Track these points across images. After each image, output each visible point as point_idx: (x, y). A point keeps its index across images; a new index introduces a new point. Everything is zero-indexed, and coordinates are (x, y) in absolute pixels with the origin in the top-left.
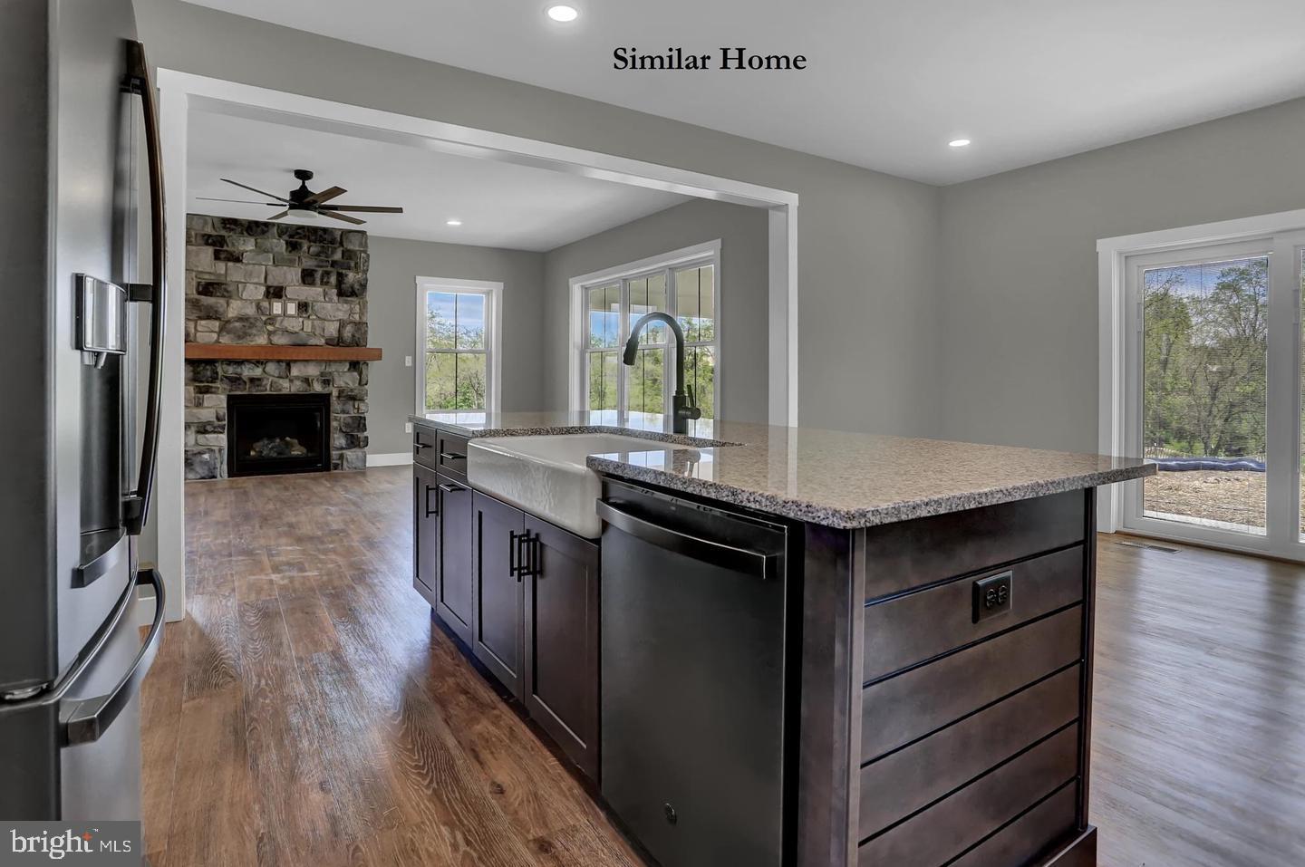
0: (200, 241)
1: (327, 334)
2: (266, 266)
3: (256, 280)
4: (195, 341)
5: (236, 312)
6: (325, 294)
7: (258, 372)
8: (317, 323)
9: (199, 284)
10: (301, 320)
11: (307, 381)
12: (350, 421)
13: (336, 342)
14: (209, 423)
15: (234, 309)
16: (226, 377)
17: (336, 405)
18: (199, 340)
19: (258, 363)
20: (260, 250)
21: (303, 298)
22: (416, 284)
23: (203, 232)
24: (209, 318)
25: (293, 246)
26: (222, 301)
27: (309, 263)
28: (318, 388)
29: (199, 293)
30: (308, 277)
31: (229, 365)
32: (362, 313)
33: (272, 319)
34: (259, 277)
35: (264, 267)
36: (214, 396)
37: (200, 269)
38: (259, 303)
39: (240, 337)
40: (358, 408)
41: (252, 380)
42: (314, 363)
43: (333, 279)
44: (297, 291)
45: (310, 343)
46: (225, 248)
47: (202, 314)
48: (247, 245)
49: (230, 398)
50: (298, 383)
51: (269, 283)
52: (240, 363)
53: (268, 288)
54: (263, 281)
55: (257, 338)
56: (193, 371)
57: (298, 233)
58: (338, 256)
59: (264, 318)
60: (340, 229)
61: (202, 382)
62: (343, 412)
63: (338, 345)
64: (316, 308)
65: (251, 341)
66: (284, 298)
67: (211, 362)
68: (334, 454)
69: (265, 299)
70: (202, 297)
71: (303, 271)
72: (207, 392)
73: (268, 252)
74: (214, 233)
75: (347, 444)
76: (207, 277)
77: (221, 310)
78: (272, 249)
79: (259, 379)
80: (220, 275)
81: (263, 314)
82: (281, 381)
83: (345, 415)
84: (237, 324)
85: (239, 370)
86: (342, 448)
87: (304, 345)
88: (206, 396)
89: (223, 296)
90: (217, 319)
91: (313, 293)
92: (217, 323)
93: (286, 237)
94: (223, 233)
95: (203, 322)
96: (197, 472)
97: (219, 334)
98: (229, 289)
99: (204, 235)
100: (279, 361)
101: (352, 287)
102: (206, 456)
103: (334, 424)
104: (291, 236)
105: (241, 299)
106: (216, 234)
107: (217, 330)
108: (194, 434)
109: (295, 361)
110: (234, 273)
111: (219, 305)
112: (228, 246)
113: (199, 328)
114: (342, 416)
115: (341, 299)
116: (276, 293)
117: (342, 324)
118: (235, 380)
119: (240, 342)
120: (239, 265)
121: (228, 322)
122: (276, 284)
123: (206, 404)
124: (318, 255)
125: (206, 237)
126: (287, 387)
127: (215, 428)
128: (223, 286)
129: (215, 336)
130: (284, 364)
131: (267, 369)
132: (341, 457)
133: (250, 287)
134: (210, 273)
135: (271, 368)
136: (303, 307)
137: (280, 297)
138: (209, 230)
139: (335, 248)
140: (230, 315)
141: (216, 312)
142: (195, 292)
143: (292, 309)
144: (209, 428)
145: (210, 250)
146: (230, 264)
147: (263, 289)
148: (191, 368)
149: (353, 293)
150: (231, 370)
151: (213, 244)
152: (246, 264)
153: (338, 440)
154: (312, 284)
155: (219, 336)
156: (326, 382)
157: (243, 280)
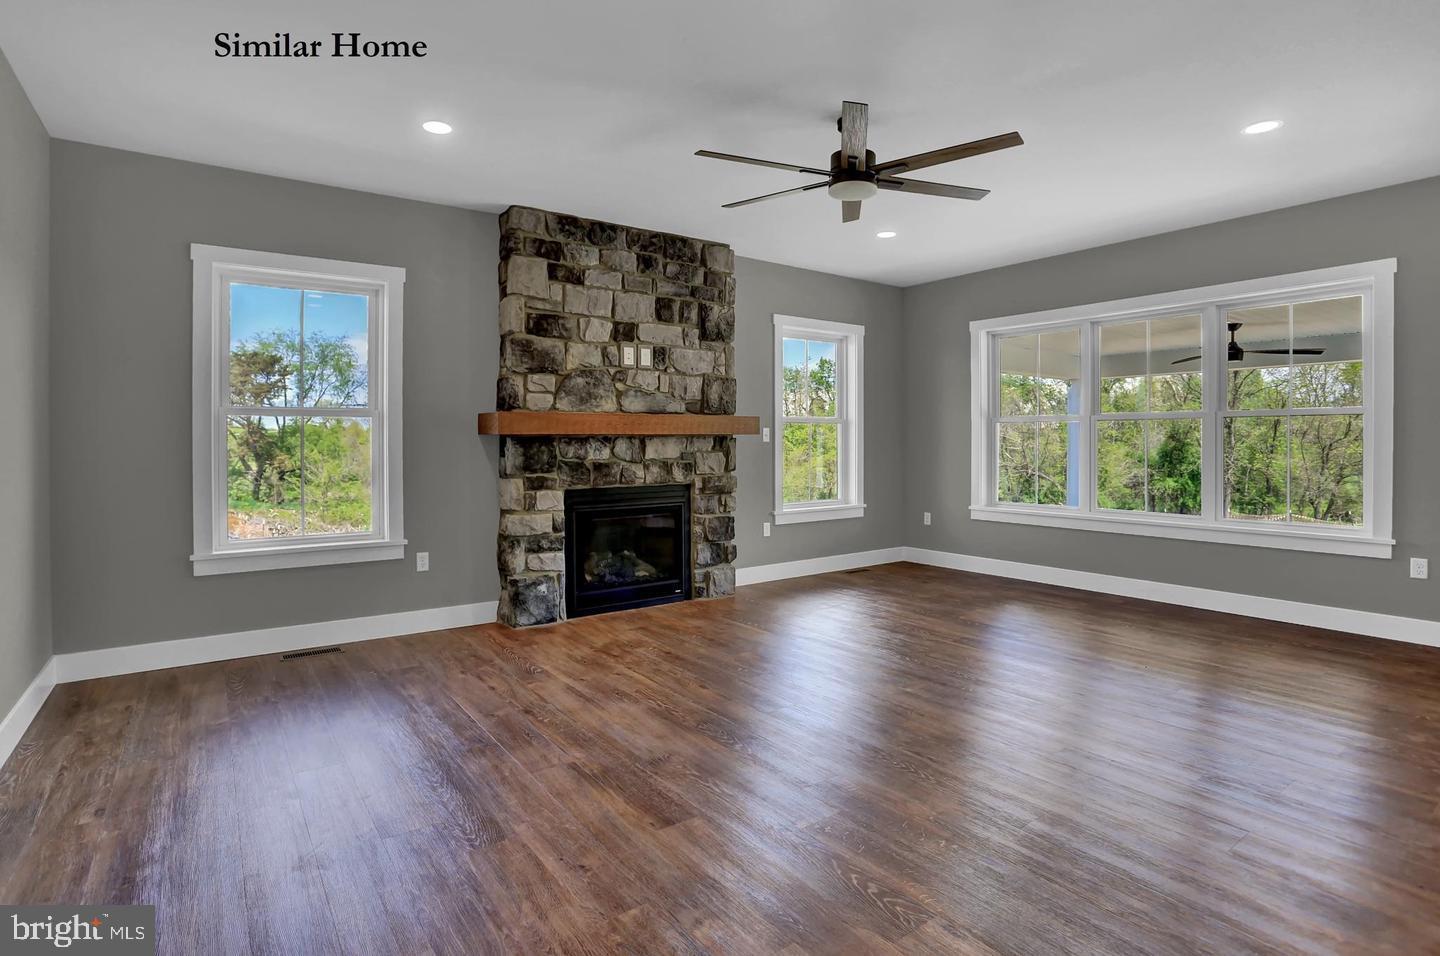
0: (530, 249)
1: (689, 396)
2: (614, 291)
3: (602, 313)
4: (525, 407)
5: (577, 362)
6: (685, 335)
7: (605, 454)
8: (676, 378)
9: (529, 316)
10: (657, 373)
11: (666, 466)
12: (716, 523)
13: (698, 406)
14: (545, 535)
15: (576, 356)
16: (566, 463)
17: (699, 501)
18: (530, 405)
19: (608, 440)
20: (607, 267)
21: (659, 342)
22: (774, 325)
23: (534, 236)
24: (542, 370)
25: (646, 263)
26: (560, 344)
27: (666, 289)
28: (679, 476)
29: (529, 331)
30: (663, 310)
31: (569, 443)
32: (728, 366)
33: (621, 374)
34: (606, 308)
35: (611, 293)
36: (549, 492)
37: (532, 294)
38: (605, 348)
39: (583, 401)
40: (725, 506)
41: (598, 467)
42: (674, 439)
43: (694, 315)
44: (653, 331)
45: (668, 410)
46: (562, 262)
47: (535, 364)
48: (588, 257)
49: (568, 495)
50: (655, 469)
51: (618, 318)
52: (583, 440)
53: (616, 324)
54: (610, 315)
55: (603, 402)
56: (524, 455)
57: (653, 244)
58: (699, 280)
59: (612, 371)
60: (701, 241)
61: (535, 471)
62: (708, 511)
63: (702, 412)
64: (674, 357)
65: (597, 406)
66: (636, 341)
67: (547, 440)
68: (698, 573)
69: (613, 342)
70: (533, 337)
71: (658, 300)
72: (541, 487)
73: (615, 270)
74: (548, 238)
75: (713, 559)
76: (540, 305)
77: (559, 358)
78: (622, 267)
79: (607, 466)
80: (555, 303)
81: (611, 364)
82: (633, 467)
83: (711, 516)
84: (580, 381)
85: (582, 452)
86: (707, 565)
87: (663, 412)
88: (540, 494)
89: (561, 337)
90: (554, 372)
91: (669, 334)
92: (552, 379)
93: (636, 249)
94: (560, 238)
95: (536, 377)
96: (531, 614)
97: (556, 395)
98: (568, 326)
99: (535, 241)
100: (631, 437)
101: (718, 326)
102: (543, 588)
103: (697, 529)
104: (644, 248)
105: (583, 341)
106: (551, 239)
107: (553, 390)
108: (523, 553)
109: (651, 437)
110: (576, 300)
111: (557, 350)
112: (565, 259)
113: (531, 387)
114: (707, 516)
115: (704, 343)
116: (625, 332)
117: (707, 382)
118: (577, 467)
119: (583, 407)
120: (579, 288)
121: (568, 377)
122: (626, 319)
123: (539, 506)
124: (676, 277)
125: (537, 244)
126: (641, 476)
127: (551, 542)
128: (561, 321)
129: (550, 398)
130: (637, 442)
131: (617, 450)
132: (707, 577)
133: (595, 322)
134: (543, 300)
135: (621, 447)
136: (660, 354)
137: (632, 340)
138: (542, 234)
139: (696, 268)
140: (570, 366)
141: (553, 360)
142: (523, 330)
143: (646, 357)
144: (545, 544)
145: (542, 264)
146: (569, 286)
147: (610, 326)
148: (521, 450)
149: (720, 336)
150: (571, 452)
151: (546, 256)
152: (590, 288)
153: (702, 553)
154: (669, 321)
155: (555, 399)
156: (689, 468)
157: (586, 313)
